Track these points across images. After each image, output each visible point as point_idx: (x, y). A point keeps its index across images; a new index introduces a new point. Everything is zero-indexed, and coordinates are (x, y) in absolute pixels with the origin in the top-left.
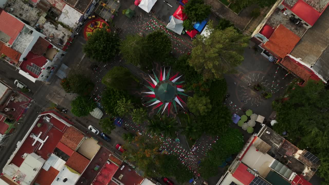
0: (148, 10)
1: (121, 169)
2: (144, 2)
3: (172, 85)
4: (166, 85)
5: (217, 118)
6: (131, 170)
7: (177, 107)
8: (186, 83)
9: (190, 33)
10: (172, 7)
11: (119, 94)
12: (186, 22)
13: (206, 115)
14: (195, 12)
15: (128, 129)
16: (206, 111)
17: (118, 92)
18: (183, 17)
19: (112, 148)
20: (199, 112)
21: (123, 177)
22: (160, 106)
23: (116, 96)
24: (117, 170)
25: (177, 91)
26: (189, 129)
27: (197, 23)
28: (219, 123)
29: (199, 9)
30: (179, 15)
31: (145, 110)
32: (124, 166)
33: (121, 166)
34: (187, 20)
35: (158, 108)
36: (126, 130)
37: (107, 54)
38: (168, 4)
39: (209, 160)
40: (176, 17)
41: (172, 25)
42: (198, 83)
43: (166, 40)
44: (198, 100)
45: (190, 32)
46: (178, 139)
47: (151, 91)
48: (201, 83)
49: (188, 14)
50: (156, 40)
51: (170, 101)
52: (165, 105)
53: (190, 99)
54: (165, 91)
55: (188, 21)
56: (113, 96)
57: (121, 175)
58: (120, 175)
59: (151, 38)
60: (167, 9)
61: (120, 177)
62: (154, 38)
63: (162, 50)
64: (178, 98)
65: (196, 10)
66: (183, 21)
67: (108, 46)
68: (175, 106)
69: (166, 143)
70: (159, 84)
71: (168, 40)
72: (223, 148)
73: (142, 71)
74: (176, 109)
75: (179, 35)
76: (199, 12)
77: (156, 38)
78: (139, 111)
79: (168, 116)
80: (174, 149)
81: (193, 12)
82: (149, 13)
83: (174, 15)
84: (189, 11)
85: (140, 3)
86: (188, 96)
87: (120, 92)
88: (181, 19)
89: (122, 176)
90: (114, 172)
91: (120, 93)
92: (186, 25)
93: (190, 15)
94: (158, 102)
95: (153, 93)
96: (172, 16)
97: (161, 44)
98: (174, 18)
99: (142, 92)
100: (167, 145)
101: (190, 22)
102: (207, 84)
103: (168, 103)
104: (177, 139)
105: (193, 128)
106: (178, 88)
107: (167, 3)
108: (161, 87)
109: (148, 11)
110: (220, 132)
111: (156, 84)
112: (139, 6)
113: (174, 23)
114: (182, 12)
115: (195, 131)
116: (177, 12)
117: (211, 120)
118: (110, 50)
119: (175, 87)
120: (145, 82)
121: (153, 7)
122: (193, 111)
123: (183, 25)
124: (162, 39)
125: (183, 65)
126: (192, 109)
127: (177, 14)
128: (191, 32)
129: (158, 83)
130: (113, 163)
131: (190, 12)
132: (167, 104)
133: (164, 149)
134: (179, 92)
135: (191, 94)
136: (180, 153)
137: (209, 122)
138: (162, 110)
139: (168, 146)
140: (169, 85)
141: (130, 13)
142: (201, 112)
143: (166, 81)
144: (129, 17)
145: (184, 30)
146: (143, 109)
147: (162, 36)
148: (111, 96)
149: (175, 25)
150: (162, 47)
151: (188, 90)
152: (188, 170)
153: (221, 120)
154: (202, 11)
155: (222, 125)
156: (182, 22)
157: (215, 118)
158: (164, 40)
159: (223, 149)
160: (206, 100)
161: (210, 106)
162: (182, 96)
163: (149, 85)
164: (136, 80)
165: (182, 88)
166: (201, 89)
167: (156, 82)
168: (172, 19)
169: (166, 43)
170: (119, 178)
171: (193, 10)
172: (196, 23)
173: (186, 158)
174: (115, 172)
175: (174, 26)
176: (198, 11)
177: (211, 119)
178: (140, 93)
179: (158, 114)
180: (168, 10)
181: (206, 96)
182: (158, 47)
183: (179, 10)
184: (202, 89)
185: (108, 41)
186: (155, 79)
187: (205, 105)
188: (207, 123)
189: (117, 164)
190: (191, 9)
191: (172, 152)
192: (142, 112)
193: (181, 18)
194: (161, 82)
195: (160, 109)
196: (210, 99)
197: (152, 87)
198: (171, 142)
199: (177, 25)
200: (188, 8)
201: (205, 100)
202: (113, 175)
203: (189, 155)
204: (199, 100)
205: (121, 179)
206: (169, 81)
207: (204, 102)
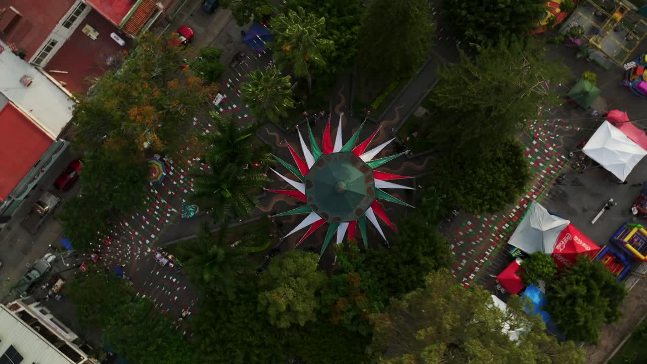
0: (591, 148)
1: (113, 35)
2: (618, 139)
3: (359, 206)
4: (361, 190)
5: (248, 340)
6: (108, 63)
7: (289, 217)
8: (363, 251)
9: (510, 273)
10: (593, 222)
11: (343, 40)
12: (550, 263)
13: (259, 309)
14: (581, 297)
15: (237, 65)
16: (272, 311)
17: (348, 36)
18: (563, 255)
19: (181, 15)
20: (269, 288)
21: (89, 37)
22: (296, 167)
23: (336, 32)
24: (108, 18)
25: (337, 222)
26: (215, 256)
27: (541, 295)
28: (230, 345)
29: (590, 308)
30: (571, 244)
31: (285, 115)
32: (121, 42)
33: (123, 36)
34: (554, 268)
35: (289, 160)
36: (233, 61)
37: (472, 14)
38: (603, 210)
39: (123, 303)
40: (564, 232)
41: (541, 219)
42: (362, 292)
43: (499, 197)
44: (308, 287)
45: (515, 273)
46: (192, 214)
47: (344, 144)
48: (362, 302)
49: (576, 272)
50: (503, 170)
51: (311, 199)
52: (300, 182)
53: (312, 261)
54: (343, 185)
55: (551, 269)
56: (339, 22)
57: (97, 34)
58: (96, 29)
59: (511, 153)
60: (586, 207)
61: (89, 31)
62: (508, 162)
63: (469, 186)
64: (318, 223)
65: (589, 299)
66: (553, 254)
67: (496, 16)
68: (293, 212)
69: (182, 177)
70: (364, 167)
71: (499, 204)
72: (156, 350)
73: (405, 120)
74: (282, 214)
75: (508, 239)
76: (582, 308)
77: (509, 168)
78: (285, 96)
79: (264, 189)
80: (163, 201)
81: (582, 290)
82: (582, 153)
83: (572, 228)
84: (586, 276)
85: (613, 127)
86: (322, 252)
87: (349, 42)
88: (558, 247)
89: (94, 36)
90: (104, 11)
91: (345, 44)
92: (540, 263)
93: (574, 277)
94: (310, 161)
95: (338, 147)
96: (568, 222)
97: (488, 182)
98: (562, 229)
99: (342, 114)
100: (178, 181)
101: (546, 274)
102: (354, 319)
103: (303, 192)
104: (192, 211)
105: (216, 270)
106: (348, 224)
107: (607, 208)
108: (355, 174)
109: (590, 150)
110: (203, 347)
111: (366, 157)
112: (607, 124)
113: (545, 228)
114: (581, 253)
115: (207, 277)
116: (579, 238)
117: (243, 322)
118: (482, 20)
119: (353, 217)
120: (372, 125)
121: (598, 164)
122: (273, 270)
123: (539, 253)
124: (504, 185)
125: (420, 248)
126: (281, 265)
127: (573, 237)
128: (517, 278)
129: (369, 164)
130: (130, 9)
131: (583, 278)
132: (300, 187)
133: (167, 169)
134: (336, 228)
135: (325, 265)
136: (150, 217)
137: (235, 316)
138: (285, 172)
139: (175, 183)
140: (360, 197)
141: (586, 94)
142: (267, 294)
143: (373, 190)
144: (577, 89)
145: (524, 256)
146: (288, 109)
147: (513, 186)
148: (338, 17)
149: (539, 228)
150: (479, 186)
151: (341, 257)
152: (99, 236)
153: (239, 352)
154: (586, 317)
155: (225, 352)
156: (549, 249)
157: (248, 334)
158: (501, 193)
159: (151, 349)
160: (305, 313)
161: (284, 324)
162: (324, 235)
163: (362, 138)
164: (380, 99)
165: (349, 239)
166: (341, 299)
167: (369, 160)
168: (560, 223)
169: (492, 199)
170: (88, 27)
171: (589, 289)
172: (541, 293)
173: (134, 233)
174: (105, 15)
175: (536, 227)
176: (585, 304)
177: (246, 320)
178: (341, 110)
179: (273, 158)
180: (585, 210)
181: (317, 312)
182: (482, 172)
183: (584, 245)
184: (341, 304)
185: (514, 15)
186: (378, 156)
187: (289, 308)
188: (233, 310)
189: (130, 20)
190: (593, 282)
191: (156, 192)
192: (280, 106)
193: (561, 250)
194: (370, 173)
195: (288, 166)
196: (308, 323)
197: (357, 144)
198: (185, 191)
199: (540, 236)
200: (595, 275)
201: (305, 308)
202: (95, 8)
203: (144, 242)
204: (308, 289)
205: (84, 31)
206: (371, 200)
207: (300, 307)
